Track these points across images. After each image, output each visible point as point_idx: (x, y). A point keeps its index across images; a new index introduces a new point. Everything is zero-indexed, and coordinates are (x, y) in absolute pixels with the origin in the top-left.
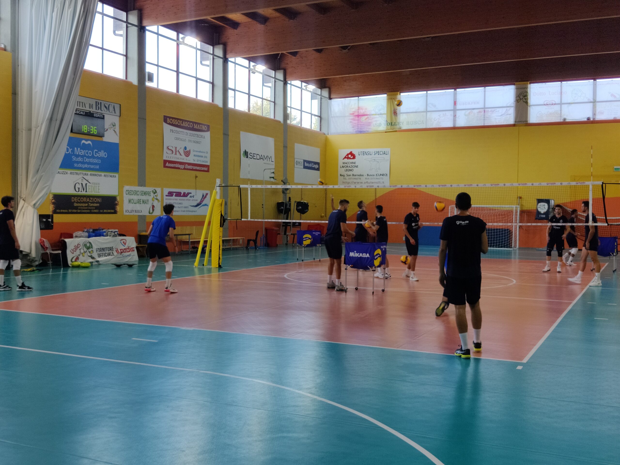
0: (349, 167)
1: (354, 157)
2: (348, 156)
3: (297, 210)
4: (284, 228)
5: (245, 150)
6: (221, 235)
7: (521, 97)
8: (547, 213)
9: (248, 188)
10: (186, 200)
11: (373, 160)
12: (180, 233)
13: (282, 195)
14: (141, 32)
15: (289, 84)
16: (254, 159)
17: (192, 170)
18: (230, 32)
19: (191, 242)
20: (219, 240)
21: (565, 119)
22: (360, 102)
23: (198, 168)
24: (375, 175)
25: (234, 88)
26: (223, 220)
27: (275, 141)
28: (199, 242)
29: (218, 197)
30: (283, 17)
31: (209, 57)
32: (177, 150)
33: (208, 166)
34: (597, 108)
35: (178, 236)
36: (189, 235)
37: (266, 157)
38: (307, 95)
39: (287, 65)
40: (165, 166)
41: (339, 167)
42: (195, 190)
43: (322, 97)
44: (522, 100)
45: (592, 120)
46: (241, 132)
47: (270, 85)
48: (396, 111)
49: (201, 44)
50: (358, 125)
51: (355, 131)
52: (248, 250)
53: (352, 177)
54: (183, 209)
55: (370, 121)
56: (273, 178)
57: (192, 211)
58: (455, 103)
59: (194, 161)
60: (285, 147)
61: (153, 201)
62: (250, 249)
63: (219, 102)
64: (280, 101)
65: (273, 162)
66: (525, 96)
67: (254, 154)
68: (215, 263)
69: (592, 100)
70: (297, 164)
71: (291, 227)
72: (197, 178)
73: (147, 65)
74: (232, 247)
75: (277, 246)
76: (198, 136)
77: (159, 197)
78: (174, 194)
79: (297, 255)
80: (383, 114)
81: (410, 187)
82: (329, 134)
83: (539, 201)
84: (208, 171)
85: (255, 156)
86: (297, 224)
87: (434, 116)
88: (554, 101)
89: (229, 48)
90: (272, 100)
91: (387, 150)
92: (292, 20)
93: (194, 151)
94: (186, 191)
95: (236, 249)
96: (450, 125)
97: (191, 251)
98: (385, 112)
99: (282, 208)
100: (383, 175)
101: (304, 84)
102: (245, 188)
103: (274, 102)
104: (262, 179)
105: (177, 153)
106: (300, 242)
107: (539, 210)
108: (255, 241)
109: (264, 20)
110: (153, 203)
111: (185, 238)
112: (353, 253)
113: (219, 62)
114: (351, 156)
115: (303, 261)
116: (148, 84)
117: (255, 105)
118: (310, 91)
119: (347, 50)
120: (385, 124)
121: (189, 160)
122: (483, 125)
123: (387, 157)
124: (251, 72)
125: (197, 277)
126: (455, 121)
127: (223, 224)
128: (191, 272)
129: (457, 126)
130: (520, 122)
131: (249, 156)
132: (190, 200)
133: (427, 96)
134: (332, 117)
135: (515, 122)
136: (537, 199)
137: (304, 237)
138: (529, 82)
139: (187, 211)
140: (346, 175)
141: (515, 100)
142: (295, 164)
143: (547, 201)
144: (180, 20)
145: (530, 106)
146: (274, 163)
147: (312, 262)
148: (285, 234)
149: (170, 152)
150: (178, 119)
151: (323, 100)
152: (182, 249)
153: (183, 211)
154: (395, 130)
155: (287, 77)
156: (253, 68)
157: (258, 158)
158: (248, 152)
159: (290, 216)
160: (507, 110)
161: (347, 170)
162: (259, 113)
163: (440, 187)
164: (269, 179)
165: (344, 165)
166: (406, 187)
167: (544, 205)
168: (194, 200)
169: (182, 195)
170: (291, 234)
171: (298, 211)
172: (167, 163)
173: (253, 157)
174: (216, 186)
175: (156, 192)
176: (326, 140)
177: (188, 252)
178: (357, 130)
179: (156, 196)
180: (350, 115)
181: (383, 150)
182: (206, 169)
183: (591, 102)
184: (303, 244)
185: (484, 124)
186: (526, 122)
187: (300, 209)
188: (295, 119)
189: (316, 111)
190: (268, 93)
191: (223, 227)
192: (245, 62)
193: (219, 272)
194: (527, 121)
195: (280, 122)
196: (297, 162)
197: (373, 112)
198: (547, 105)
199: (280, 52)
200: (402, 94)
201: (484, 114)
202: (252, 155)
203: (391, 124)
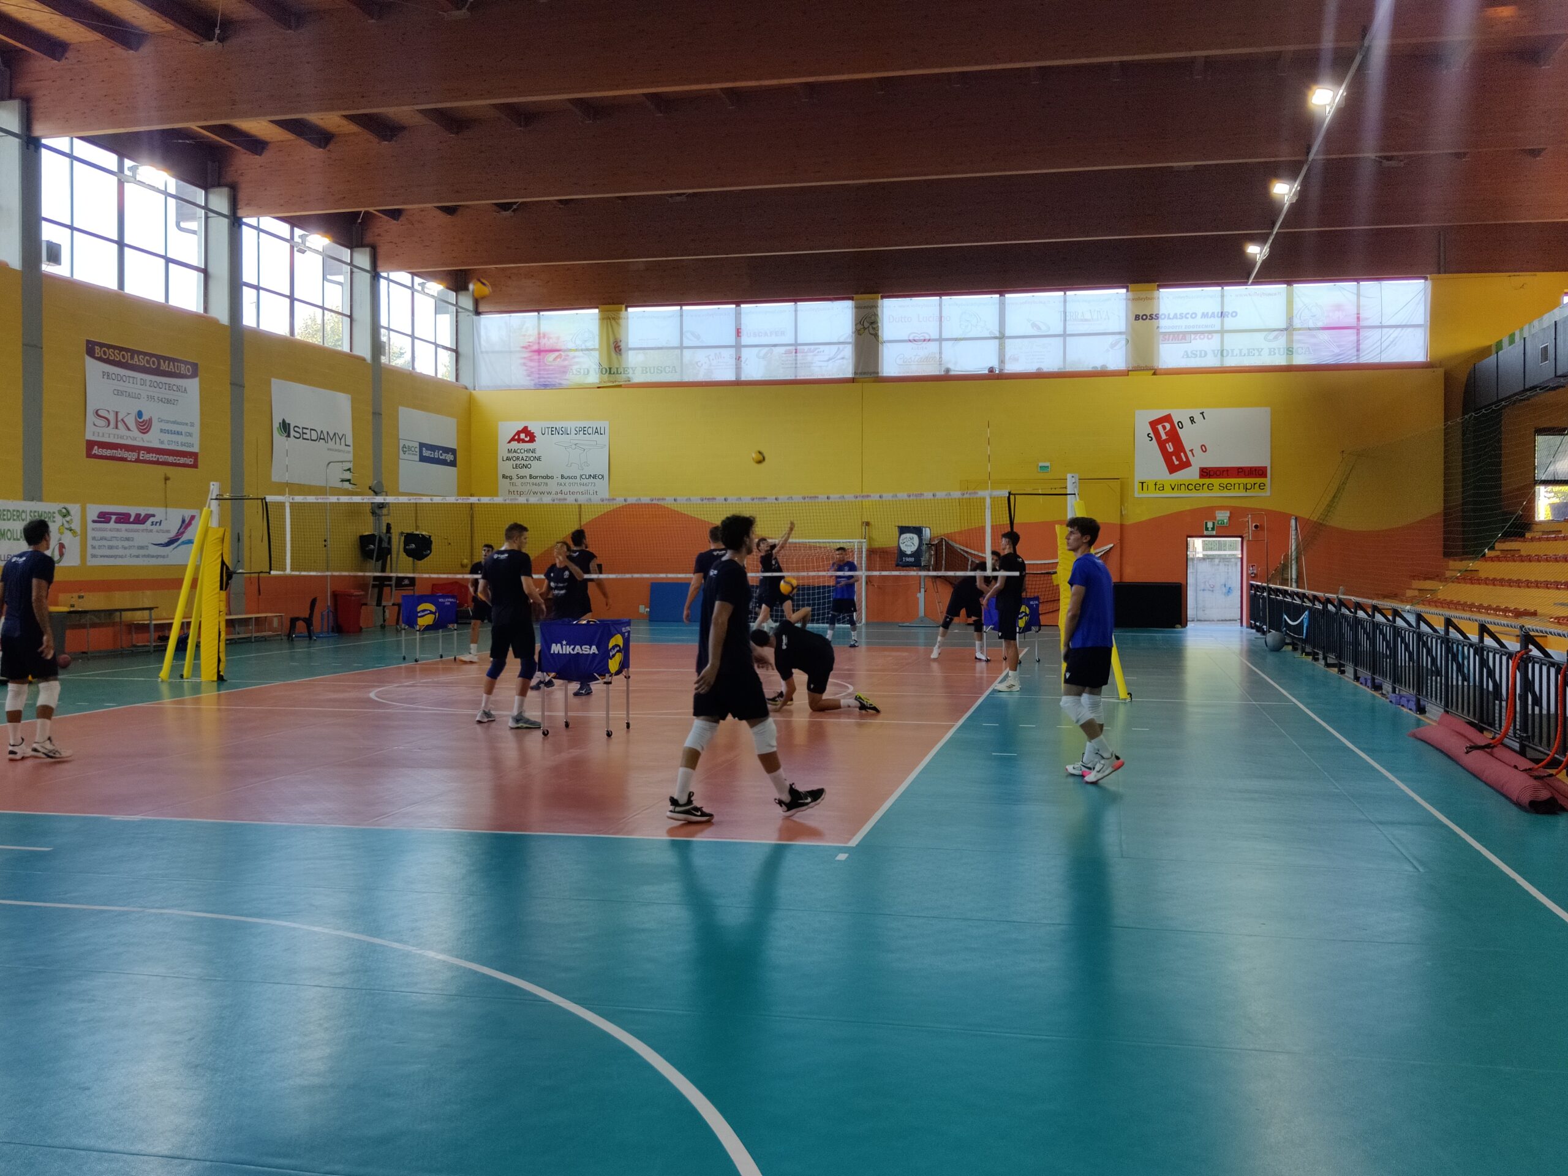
0: (523, 459)
1: (532, 439)
2: (519, 436)
3: (405, 550)
4: (376, 590)
5: (284, 421)
6: (223, 608)
7: (866, 325)
8: (917, 554)
9: (284, 503)
10: (143, 530)
11: (574, 447)
12: (129, 607)
13: (370, 519)
14: (28, 149)
15: (384, 278)
16: (304, 439)
17: (157, 463)
18: (244, 162)
19: (156, 625)
20: (217, 620)
21: (948, 370)
22: (542, 322)
23: (170, 459)
24: (578, 477)
25: (257, 284)
26: (227, 576)
27: (353, 401)
28: (170, 625)
29: (214, 523)
30: (367, 135)
31: (195, 214)
32: (119, 419)
33: (195, 455)
34: (1007, 349)
35: (123, 613)
36: (150, 609)
37: (332, 435)
38: (425, 305)
39: (379, 238)
40: (89, 455)
41: (500, 459)
42: (164, 508)
43: (460, 310)
44: (867, 331)
45: (997, 372)
46: (273, 380)
47: (340, 278)
48: (619, 344)
49: (176, 183)
50: (539, 370)
51: (533, 382)
52: (292, 640)
53: (528, 480)
54: (135, 552)
55: (566, 363)
56: (349, 480)
57: (157, 557)
58: (738, 332)
59: (162, 442)
60: (377, 414)
61: (62, 533)
62: (296, 639)
63: (221, 313)
64: (363, 314)
65: (349, 446)
66: (872, 323)
67: (303, 428)
68: (208, 671)
69: (997, 335)
70: (404, 452)
71: (391, 589)
72: (168, 482)
73: (44, 223)
74: (255, 635)
75: (360, 630)
76: (170, 387)
77: (76, 525)
78: (114, 517)
79: (404, 650)
80: (592, 350)
81: (643, 502)
82: (477, 388)
83: (903, 530)
84: (195, 466)
85: (306, 434)
86: (406, 582)
87: (701, 356)
88: (927, 333)
89: (242, 196)
90: (344, 312)
91: (602, 424)
92: (386, 143)
93: (161, 421)
94: (143, 511)
95: (265, 639)
96: (730, 376)
97: (155, 646)
98: (597, 346)
99: (372, 546)
100: (594, 477)
101: (417, 280)
102: (278, 502)
103: (351, 317)
104: (323, 484)
105: (120, 425)
106: (411, 621)
107: (903, 547)
108: (308, 622)
109: (323, 138)
110: (60, 540)
111: (141, 617)
112: (559, 645)
113: (221, 226)
114: (526, 435)
115: (416, 661)
116: (47, 268)
117: (309, 322)
118: (433, 296)
119: (510, 211)
120: (597, 370)
121: (148, 442)
122: (793, 378)
123: (603, 440)
124: (295, 249)
125: (167, 701)
126: (738, 368)
127: (227, 584)
128: (153, 693)
129: (743, 378)
130: (865, 373)
131: (292, 433)
132: (151, 531)
133: (681, 316)
134: (482, 352)
135: (855, 373)
136: (899, 527)
137: (420, 608)
138: (880, 295)
139: (144, 556)
140: (515, 477)
141: (854, 330)
142: (401, 452)
143: (918, 531)
144: (123, 127)
145: (882, 343)
146: (351, 449)
147: (437, 663)
148: (379, 604)
149: (103, 423)
150: (121, 349)
151: (461, 315)
152: (134, 643)
153: (134, 556)
154: (617, 383)
155: (379, 263)
156: (300, 241)
157: (314, 437)
158: (289, 424)
159: (391, 567)
160: (839, 349)
161: (517, 467)
162: (317, 340)
163: (704, 502)
164: (339, 485)
165: (510, 455)
166: (634, 502)
167: (912, 539)
168: (163, 531)
169: (131, 520)
170: (393, 605)
171: (409, 553)
172: (96, 447)
173: (301, 436)
174: (209, 497)
175: (68, 513)
176: (470, 402)
177: (147, 649)
178: (537, 381)
179: (68, 522)
180: (524, 349)
181: (595, 424)
182: (190, 461)
183: (996, 338)
184: (417, 624)
185: (796, 376)
186: (876, 375)
187: (412, 549)
188: (402, 354)
189: (446, 338)
190: (336, 297)
191: (226, 589)
192: (283, 229)
193: (219, 690)
194: (878, 373)
195: (364, 360)
196: (404, 446)
197: (570, 346)
198: (915, 340)
199: (363, 210)
200: (630, 310)
201: (796, 356)
202: (300, 431)
203: (610, 371)
